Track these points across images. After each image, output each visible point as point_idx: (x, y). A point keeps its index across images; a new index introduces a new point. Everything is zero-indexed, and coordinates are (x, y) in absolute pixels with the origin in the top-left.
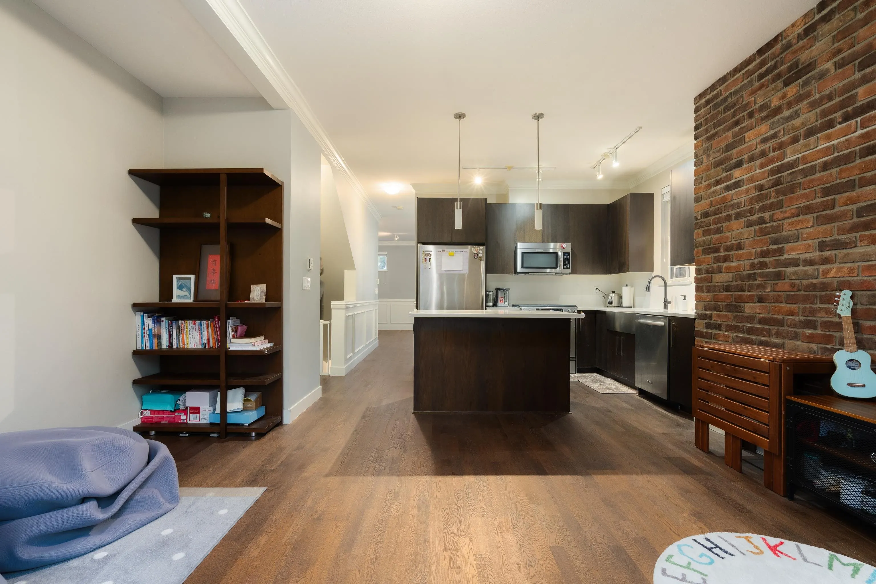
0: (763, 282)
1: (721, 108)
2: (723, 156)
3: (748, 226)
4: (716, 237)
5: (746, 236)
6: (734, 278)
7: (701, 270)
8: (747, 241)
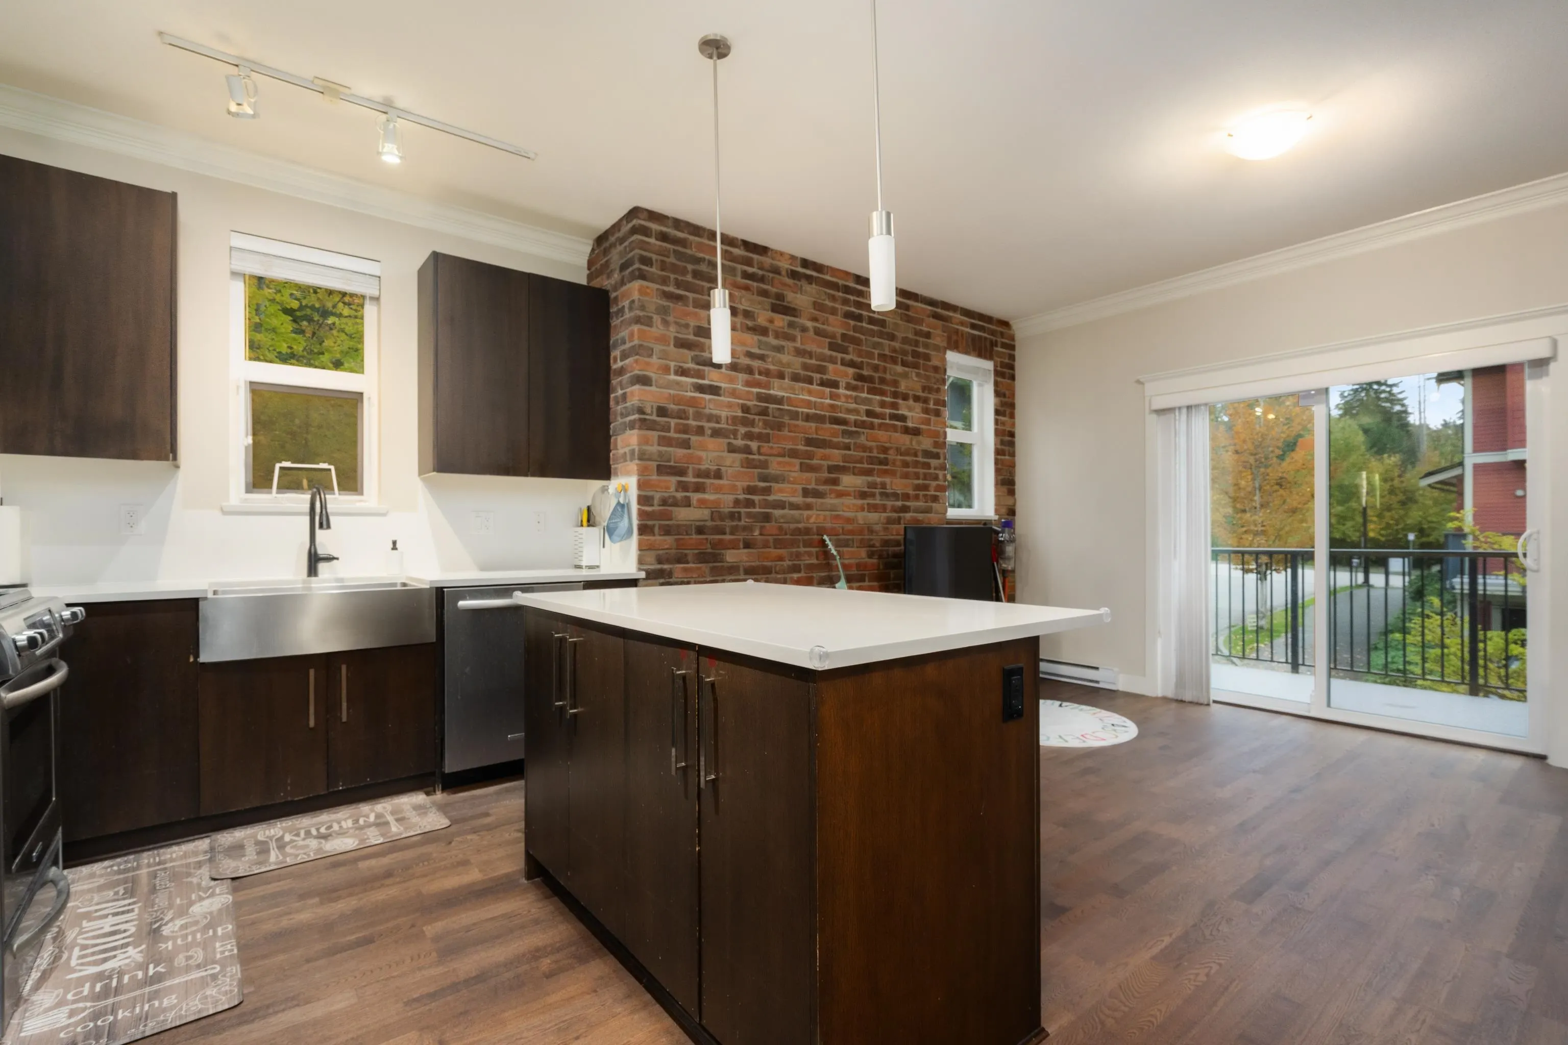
0: (749, 524)
1: (690, 267)
2: (691, 337)
3: (730, 451)
4: (680, 452)
5: (728, 463)
6: (712, 516)
7: (652, 498)
8: (730, 470)
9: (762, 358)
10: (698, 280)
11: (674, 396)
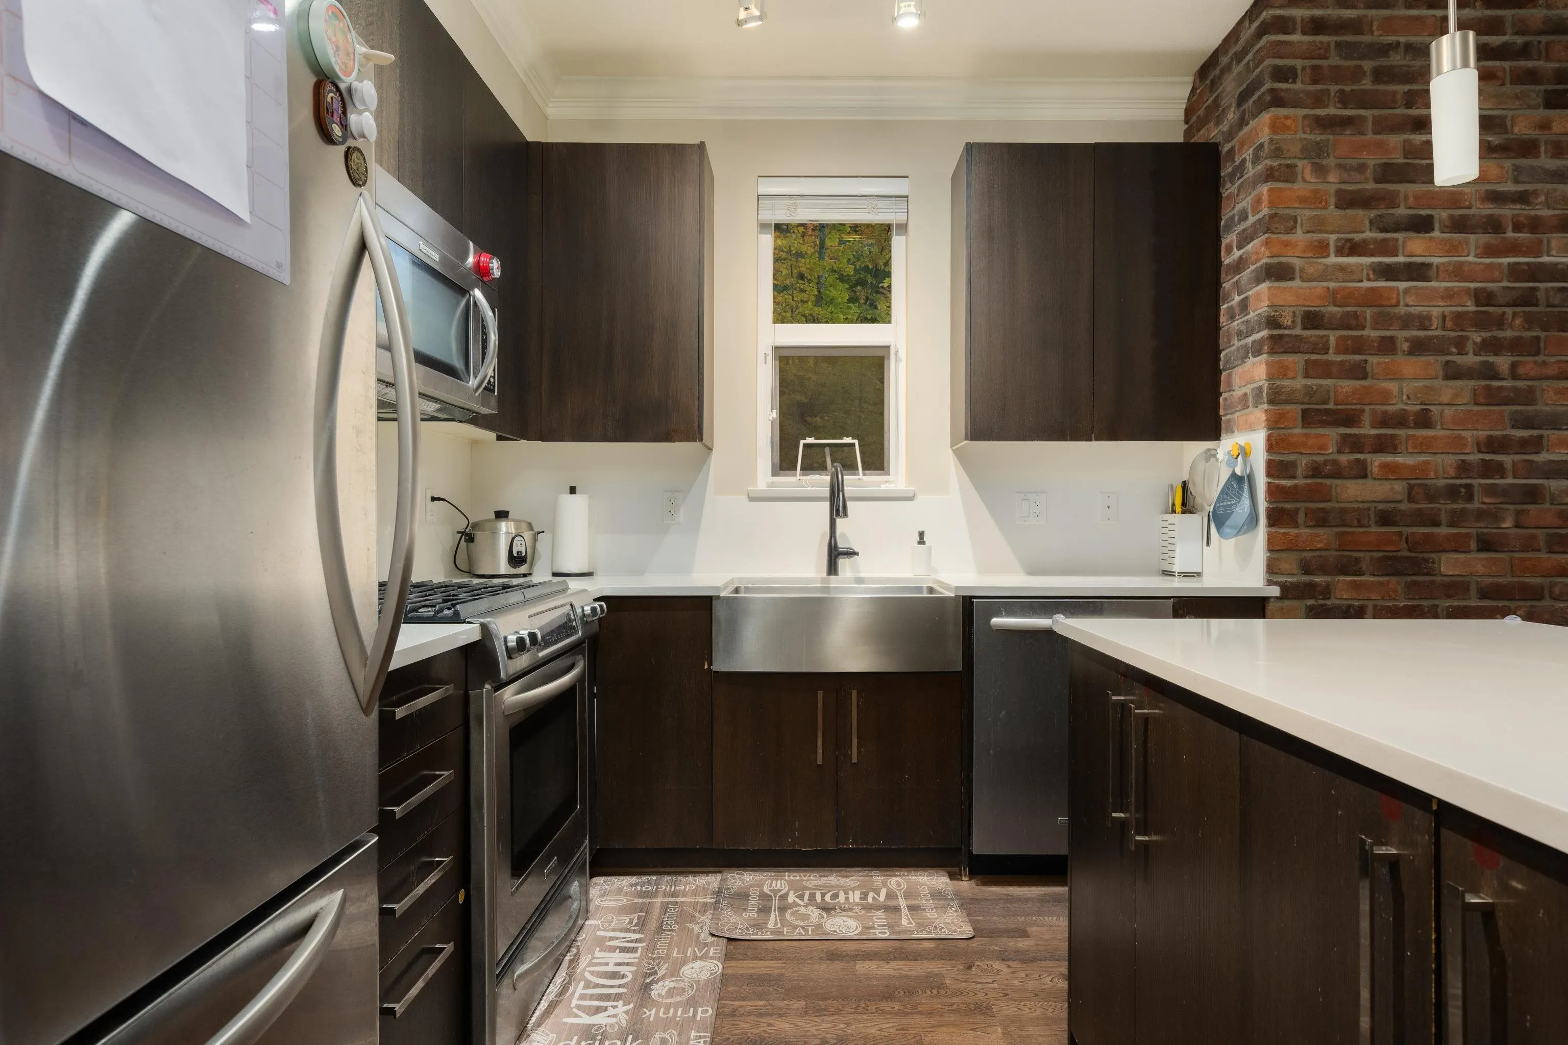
0: (1492, 506)
1: (1368, 65)
2: (1371, 186)
3: (1447, 377)
4: (1347, 385)
5: (1445, 399)
6: (1409, 494)
7: (1293, 464)
8: (1449, 412)
9: (1522, 198)
10: (1385, 83)
11: (1335, 291)
